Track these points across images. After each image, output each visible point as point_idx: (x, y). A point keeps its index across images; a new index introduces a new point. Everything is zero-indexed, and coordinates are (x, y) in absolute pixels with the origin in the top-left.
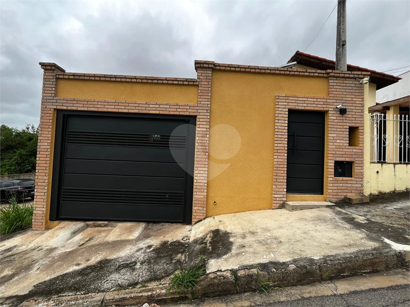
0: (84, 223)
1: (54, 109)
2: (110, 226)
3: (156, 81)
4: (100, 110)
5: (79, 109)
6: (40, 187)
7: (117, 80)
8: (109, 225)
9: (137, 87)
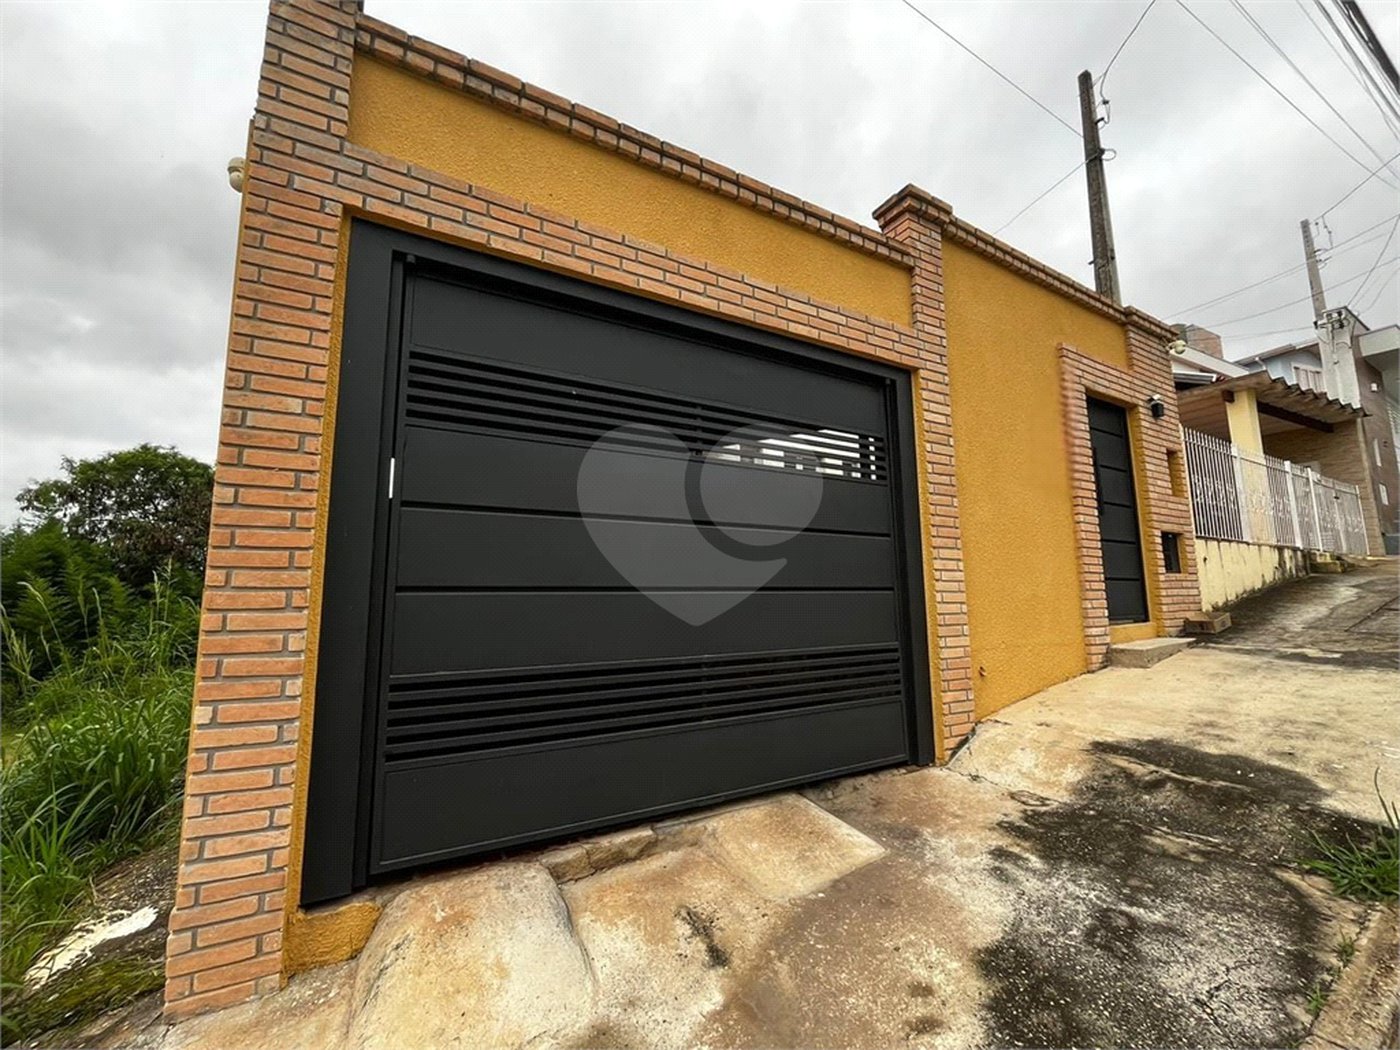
0: (538, 865)
1: (347, 208)
2: (665, 845)
3: (800, 217)
4: (600, 273)
5: (497, 244)
6: (243, 688)
7: (666, 162)
8: (664, 839)
9: (735, 218)
